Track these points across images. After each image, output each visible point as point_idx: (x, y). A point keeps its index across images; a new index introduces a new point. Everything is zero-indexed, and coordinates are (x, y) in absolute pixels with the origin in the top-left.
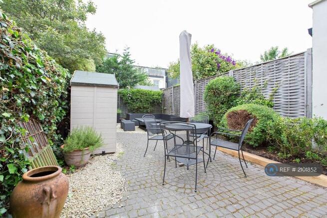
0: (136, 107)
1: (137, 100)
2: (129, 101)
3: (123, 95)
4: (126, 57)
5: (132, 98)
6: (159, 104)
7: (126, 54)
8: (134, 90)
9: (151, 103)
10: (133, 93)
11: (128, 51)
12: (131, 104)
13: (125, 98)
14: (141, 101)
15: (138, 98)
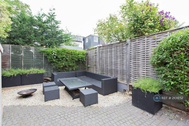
0: (62, 66)
1: (62, 59)
2: (54, 60)
3: (47, 54)
4: (51, 18)
5: (57, 57)
6: (83, 63)
7: (51, 14)
8: (60, 49)
9: (76, 61)
10: (58, 52)
11: (53, 12)
12: (56, 63)
13: (49, 57)
14: (67, 60)
15: (64, 57)
